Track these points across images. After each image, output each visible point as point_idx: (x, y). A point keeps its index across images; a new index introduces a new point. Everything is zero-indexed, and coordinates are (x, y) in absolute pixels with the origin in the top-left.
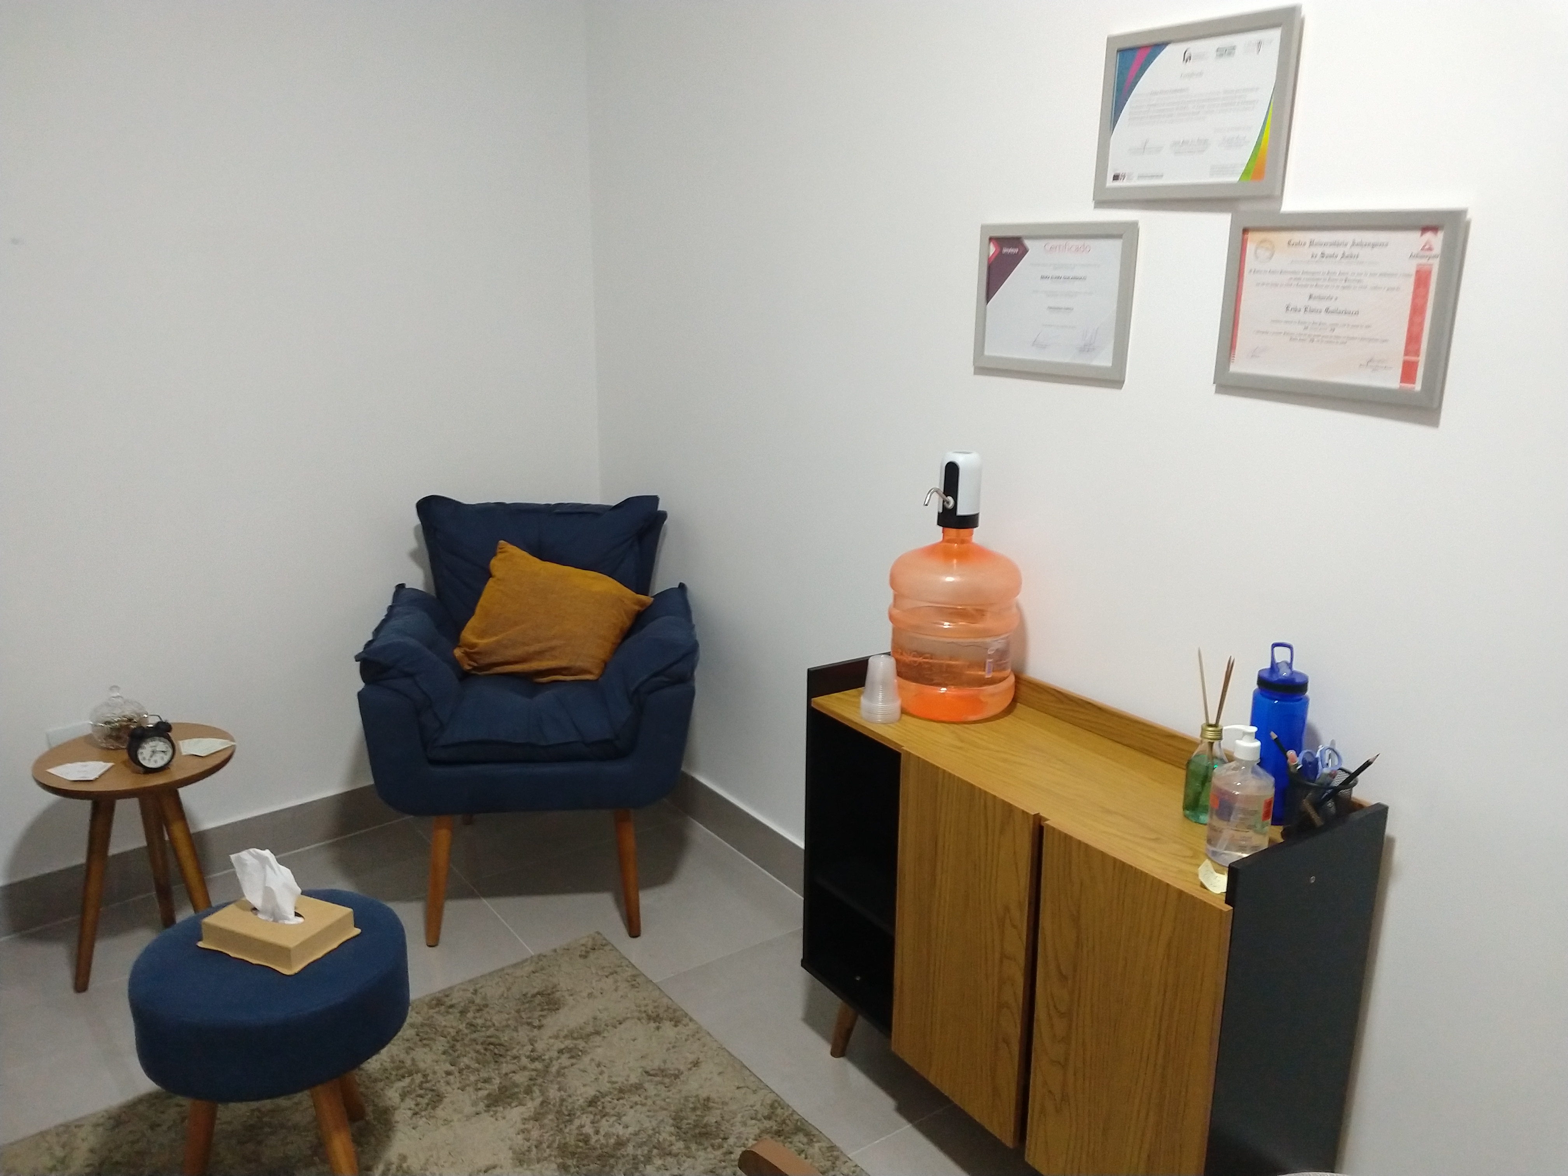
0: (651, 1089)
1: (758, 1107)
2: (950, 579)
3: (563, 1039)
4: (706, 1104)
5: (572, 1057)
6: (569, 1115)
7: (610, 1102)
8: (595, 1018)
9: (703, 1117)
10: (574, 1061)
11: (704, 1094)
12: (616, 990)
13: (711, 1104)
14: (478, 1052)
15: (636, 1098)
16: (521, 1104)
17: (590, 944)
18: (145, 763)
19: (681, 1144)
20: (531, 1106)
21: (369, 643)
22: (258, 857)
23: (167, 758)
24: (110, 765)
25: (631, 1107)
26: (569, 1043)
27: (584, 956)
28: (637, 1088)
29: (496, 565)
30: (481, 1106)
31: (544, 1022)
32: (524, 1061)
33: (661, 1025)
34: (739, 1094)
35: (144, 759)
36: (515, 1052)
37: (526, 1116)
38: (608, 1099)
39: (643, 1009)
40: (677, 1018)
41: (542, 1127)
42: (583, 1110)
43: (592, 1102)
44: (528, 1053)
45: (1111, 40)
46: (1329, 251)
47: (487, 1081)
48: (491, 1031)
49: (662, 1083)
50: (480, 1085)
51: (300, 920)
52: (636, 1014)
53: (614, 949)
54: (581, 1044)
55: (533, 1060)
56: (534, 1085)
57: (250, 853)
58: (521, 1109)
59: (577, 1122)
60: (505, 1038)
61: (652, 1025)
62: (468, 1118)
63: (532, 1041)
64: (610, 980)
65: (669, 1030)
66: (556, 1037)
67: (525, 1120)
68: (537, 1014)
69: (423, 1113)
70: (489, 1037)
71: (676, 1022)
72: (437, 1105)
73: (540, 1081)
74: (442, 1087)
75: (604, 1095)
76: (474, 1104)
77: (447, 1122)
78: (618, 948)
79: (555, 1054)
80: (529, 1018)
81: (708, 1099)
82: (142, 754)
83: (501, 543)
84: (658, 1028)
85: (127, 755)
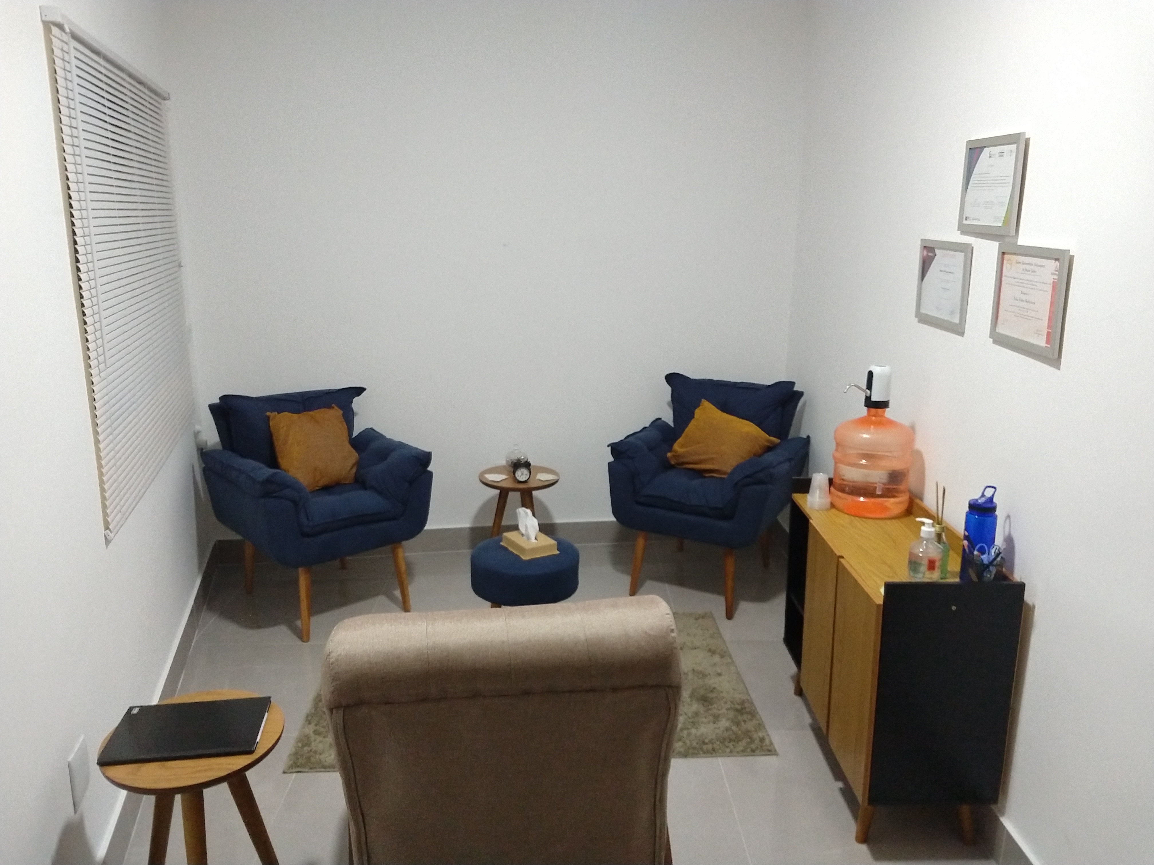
0: (692, 677)
1: (737, 699)
2: (865, 436)
4: (713, 690)
9: (708, 693)
11: (714, 686)
12: (702, 635)
13: (715, 690)
17: (703, 615)
18: (518, 478)
19: (689, 700)
21: (622, 440)
22: (525, 512)
23: (527, 478)
24: (508, 477)
27: (696, 619)
29: (698, 412)
34: (732, 692)
35: (518, 476)
39: (710, 647)
40: (724, 654)
45: (968, 142)
46: (1029, 267)
49: (698, 676)
51: (536, 541)
52: (705, 648)
53: (714, 619)
57: (523, 510)
61: (710, 654)
64: (702, 632)
65: (716, 659)
71: (722, 657)
78: (716, 621)
81: (714, 688)
82: (517, 473)
83: (703, 400)
84: (712, 656)
85: (512, 474)
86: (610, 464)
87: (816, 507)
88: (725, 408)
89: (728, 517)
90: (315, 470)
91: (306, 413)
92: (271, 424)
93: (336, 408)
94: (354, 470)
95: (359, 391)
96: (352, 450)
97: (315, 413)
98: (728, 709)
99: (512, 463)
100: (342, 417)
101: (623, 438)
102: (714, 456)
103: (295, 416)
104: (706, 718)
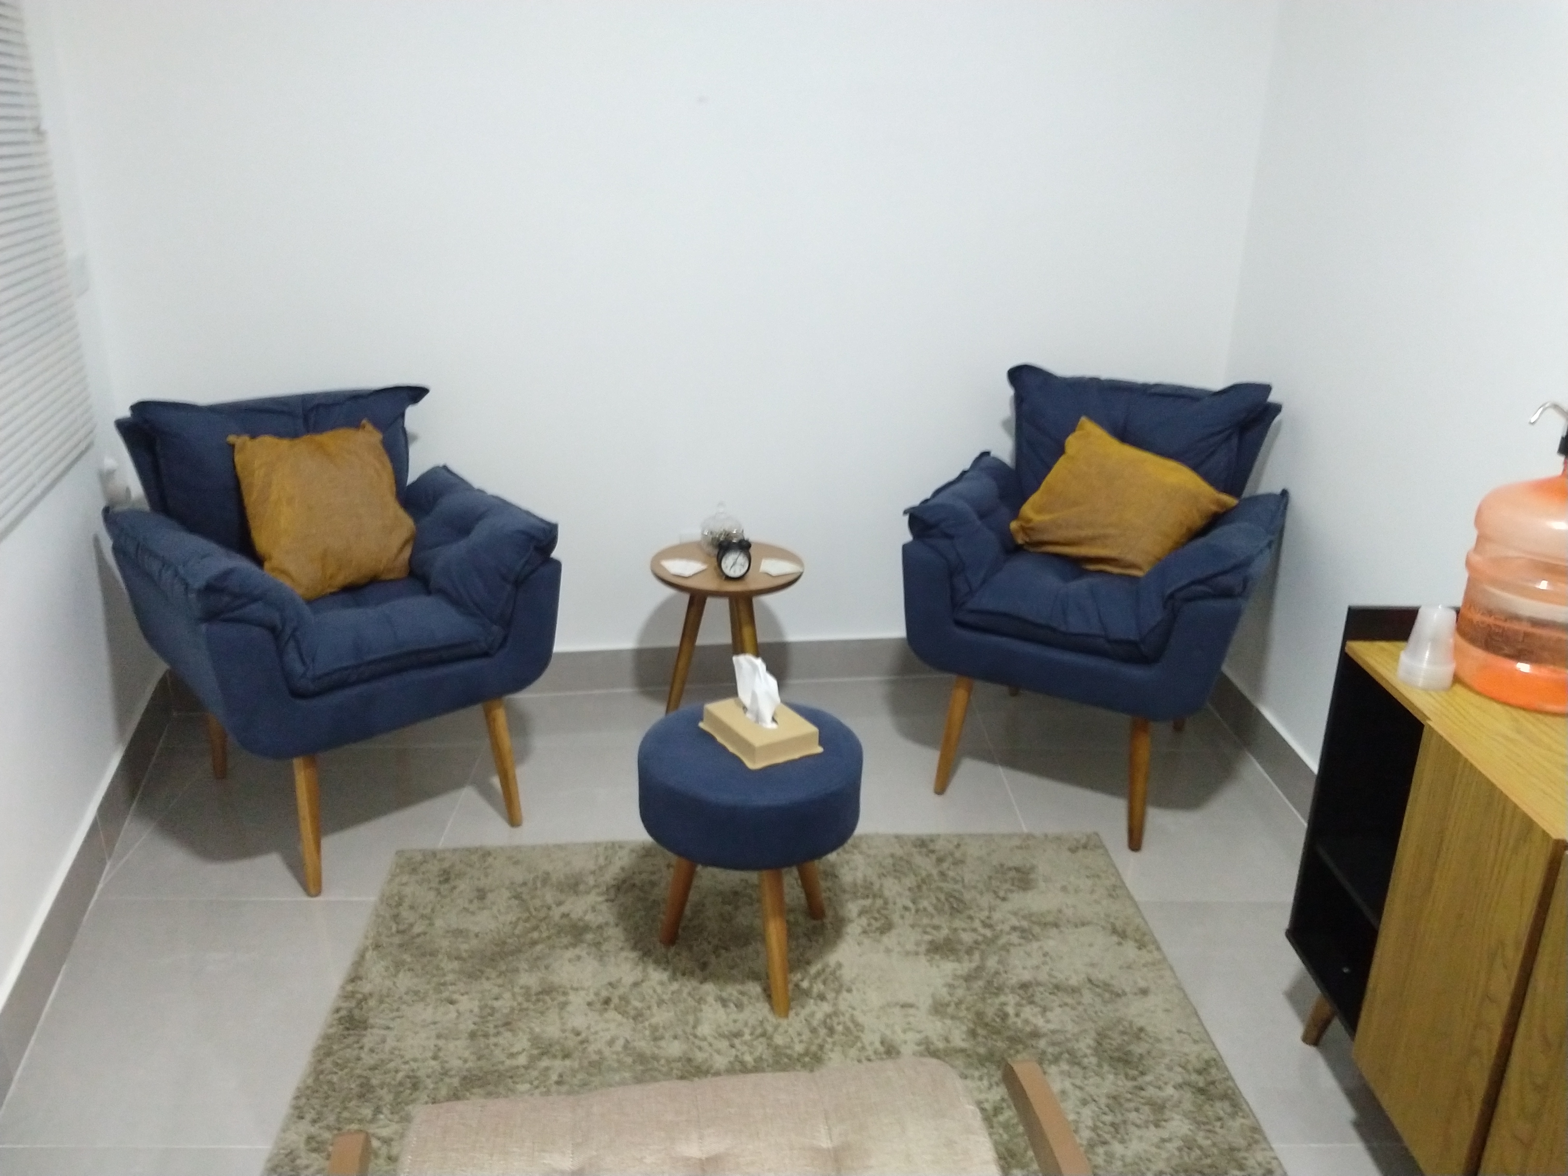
0: (1087, 997)
1: (1192, 1058)
3: (1021, 918)
4: (1138, 1034)
5: (1023, 938)
6: (997, 989)
7: (1042, 994)
8: (1060, 911)
9: (1128, 1044)
10: (1022, 941)
11: (1140, 1022)
12: (1092, 892)
13: (1142, 1035)
14: (938, 899)
15: (1069, 1000)
16: (959, 960)
17: (1083, 841)
18: (726, 571)
19: (1094, 1060)
20: (966, 966)
21: (926, 501)
22: (749, 663)
23: (744, 571)
24: (706, 566)
25: (1060, 1006)
26: (1025, 924)
27: (1073, 851)
28: (1074, 991)
29: (1072, 443)
30: (923, 948)
31: (1010, 895)
32: (977, 924)
33: (1123, 941)
34: (1177, 1038)
35: (726, 567)
36: (971, 912)
37: (959, 972)
38: (1041, 989)
39: (1112, 920)
40: (1144, 942)
41: (968, 989)
42: (1013, 990)
43: (1024, 986)
44: (983, 918)
47: (937, 928)
48: (958, 887)
49: (1099, 995)
50: (929, 930)
51: (775, 725)
52: (1103, 923)
53: (1106, 853)
54: (1037, 930)
55: (985, 925)
56: (976, 948)
58: (956, 965)
59: (1002, 998)
60: (967, 896)
61: (1115, 939)
62: (908, 953)
63: (991, 909)
64: (1089, 882)
65: (1130, 950)
66: (1015, 914)
67: (956, 977)
68: (1007, 886)
69: (871, 935)
70: (955, 891)
71: (1141, 946)
72: (885, 931)
73: (983, 947)
74: (896, 918)
75: (1039, 984)
76: (918, 944)
77: (888, 951)
78: (1112, 855)
79: (1006, 928)
80: (998, 887)
81: (1141, 1029)
82: (725, 563)
83: (1083, 419)
84: (1120, 944)
85: (714, 560)
86: (906, 548)
87: (1421, 682)
88: (1124, 435)
89: (1144, 660)
90: (324, 556)
91: (306, 437)
92: (238, 458)
93: (369, 427)
94: (407, 553)
95: (417, 393)
96: (402, 513)
97: (325, 438)
98: (1178, 1087)
99: (712, 539)
100: (380, 447)
101: (928, 495)
102: (1111, 531)
103: (285, 443)
104: (1137, 1110)
